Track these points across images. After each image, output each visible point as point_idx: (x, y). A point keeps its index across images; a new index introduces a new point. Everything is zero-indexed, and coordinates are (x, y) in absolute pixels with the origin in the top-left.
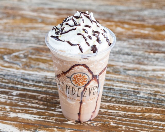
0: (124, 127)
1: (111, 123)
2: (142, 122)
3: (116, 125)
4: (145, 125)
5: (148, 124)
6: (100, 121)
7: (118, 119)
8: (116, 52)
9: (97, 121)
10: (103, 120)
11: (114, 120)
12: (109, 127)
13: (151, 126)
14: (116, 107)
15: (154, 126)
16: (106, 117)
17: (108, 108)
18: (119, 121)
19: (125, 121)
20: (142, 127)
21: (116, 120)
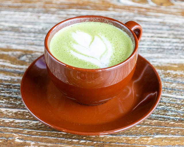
0: (33, 143)
1: (16, 138)
2: (58, 134)
3: (22, 141)
4: (62, 139)
5: (66, 138)
6: (2, 137)
7: (26, 132)
8: (39, 31)
10: (5, 134)
11: (20, 134)
12: (12, 144)
14: (27, 115)
15: (74, 140)
16: (11, 129)
17: (16, 116)
18: (28, 135)
19: (35, 134)
20: (57, 142)
21: (23, 134)
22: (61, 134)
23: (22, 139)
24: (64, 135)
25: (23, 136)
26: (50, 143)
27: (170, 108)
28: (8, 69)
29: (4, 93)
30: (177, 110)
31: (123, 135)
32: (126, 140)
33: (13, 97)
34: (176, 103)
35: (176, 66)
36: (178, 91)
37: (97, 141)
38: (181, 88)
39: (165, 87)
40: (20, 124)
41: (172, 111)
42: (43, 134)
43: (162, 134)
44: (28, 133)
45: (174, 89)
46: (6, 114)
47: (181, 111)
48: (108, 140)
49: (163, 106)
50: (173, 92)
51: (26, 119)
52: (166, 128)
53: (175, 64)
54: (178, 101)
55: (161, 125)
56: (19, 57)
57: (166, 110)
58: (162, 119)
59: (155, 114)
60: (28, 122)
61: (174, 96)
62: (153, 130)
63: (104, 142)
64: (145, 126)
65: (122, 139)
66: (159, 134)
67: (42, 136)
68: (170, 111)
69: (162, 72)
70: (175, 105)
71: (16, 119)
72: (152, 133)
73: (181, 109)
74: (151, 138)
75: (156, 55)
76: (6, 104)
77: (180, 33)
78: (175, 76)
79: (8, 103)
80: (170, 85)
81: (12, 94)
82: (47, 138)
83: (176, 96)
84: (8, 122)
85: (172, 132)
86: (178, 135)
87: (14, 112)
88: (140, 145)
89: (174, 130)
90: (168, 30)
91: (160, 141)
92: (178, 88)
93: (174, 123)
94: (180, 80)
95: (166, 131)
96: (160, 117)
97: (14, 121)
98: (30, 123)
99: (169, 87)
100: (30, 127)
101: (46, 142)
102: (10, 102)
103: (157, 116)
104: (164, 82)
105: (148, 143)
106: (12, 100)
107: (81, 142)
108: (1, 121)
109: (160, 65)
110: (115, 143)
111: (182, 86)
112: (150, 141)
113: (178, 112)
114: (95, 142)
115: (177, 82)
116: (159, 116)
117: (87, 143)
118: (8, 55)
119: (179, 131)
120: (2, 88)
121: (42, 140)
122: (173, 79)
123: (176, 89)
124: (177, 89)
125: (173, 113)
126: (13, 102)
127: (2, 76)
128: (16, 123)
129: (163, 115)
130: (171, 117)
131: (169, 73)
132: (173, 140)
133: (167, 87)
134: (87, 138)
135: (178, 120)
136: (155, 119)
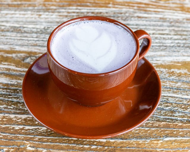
0: (45, 150)
1: (28, 146)
2: (69, 140)
3: (33, 149)
4: (73, 145)
5: (77, 144)
6: (13, 145)
7: (37, 139)
9: (8, 146)
10: (17, 142)
11: (31, 142)
13: (82, 146)
15: (85, 146)
16: (22, 137)
17: (25, 122)
18: (39, 142)
19: (46, 141)
20: (69, 148)
21: (34, 141)
22: (72, 140)
23: (33, 147)
24: (75, 141)
25: (34, 144)
26: (62, 150)
27: (177, 108)
28: (13, 72)
29: (11, 98)
30: (184, 110)
31: (133, 138)
32: (137, 144)
33: (21, 102)
34: (183, 103)
35: (180, 64)
36: (183, 91)
37: (108, 146)
38: (186, 88)
39: (171, 87)
40: (31, 130)
41: (179, 112)
42: (54, 140)
43: (171, 136)
44: (39, 141)
45: (179, 88)
46: (15, 120)
47: (188, 112)
48: (119, 145)
49: (170, 107)
50: (178, 92)
51: (36, 125)
52: (175, 130)
53: (178, 63)
54: (184, 101)
55: (169, 127)
56: (24, 59)
57: (174, 111)
58: (169, 121)
59: (163, 116)
60: (38, 128)
61: (180, 96)
62: (162, 132)
63: (115, 147)
64: (154, 129)
65: (132, 144)
66: (168, 136)
67: (54, 142)
68: (177, 112)
69: (166, 71)
70: (182, 106)
71: (26, 126)
72: (161, 136)
73: (188, 110)
74: (161, 141)
75: (159, 53)
76: (14, 110)
77: (180, 29)
78: (179, 74)
79: (16, 109)
80: (175, 85)
81: (20, 99)
82: (59, 145)
83: (182, 96)
84: (18, 130)
85: (181, 134)
86: (187, 137)
87: (23, 118)
88: (151, 149)
89: (182, 131)
90: (168, 26)
91: (170, 144)
92: (184, 87)
93: (182, 124)
94: (185, 79)
95: (175, 133)
96: (168, 119)
97: (24, 128)
98: (40, 130)
99: (175, 86)
100: (40, 134)
101: (58, 149)
102: (18, 108)
103: (165, 117)
104: (169, 82)
105: (158, 146)
106: (20, 106)
107: (92, 148)
108: (11, 128)
109: (163, 63)
110: (126, 148)
111: (187, 85)
112: (160, 144)
113: (185, 113)
114: (106, 148)
115: (182, 81)
116: (167, 117)
117: (98, 148)
118: (12, 57)
119: (188, 132)
120: (9, 93)
121: (54, 147)
122: (177, 78)
123: (181, 88)
124: (183, 89)
125: (181, 114)
126: (21, 107)
127: (8, 80)
128: (27, 130)
129: (171, 116)
130: (179, 119)
131: (173, 72)
132: (182, 143)
133: (172, 86)
134: (98, 143)
135: (185, 121)
136: (163, 121)
